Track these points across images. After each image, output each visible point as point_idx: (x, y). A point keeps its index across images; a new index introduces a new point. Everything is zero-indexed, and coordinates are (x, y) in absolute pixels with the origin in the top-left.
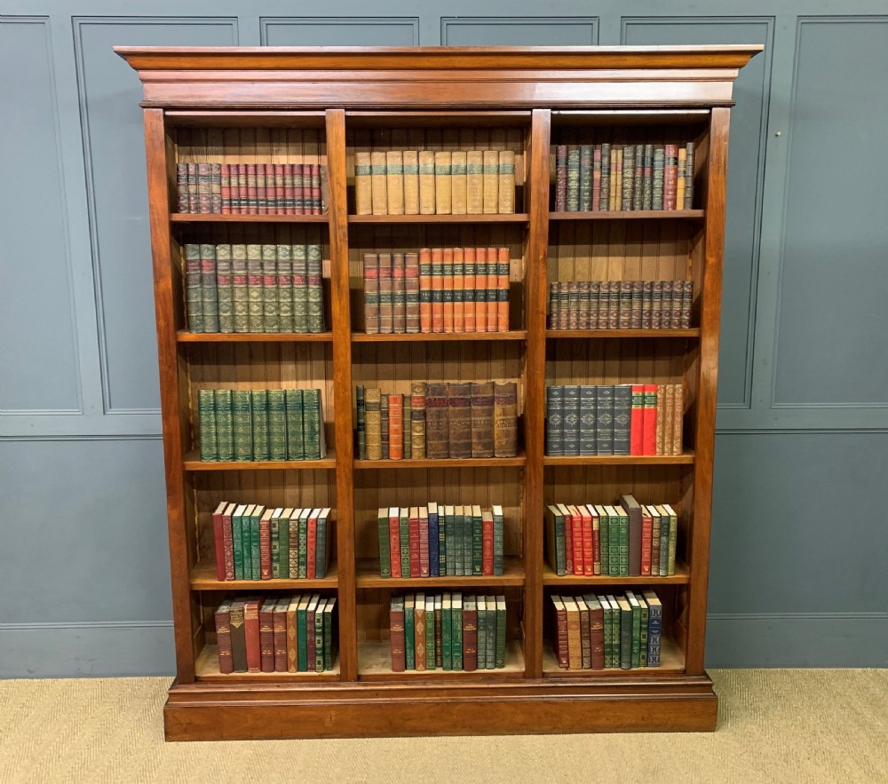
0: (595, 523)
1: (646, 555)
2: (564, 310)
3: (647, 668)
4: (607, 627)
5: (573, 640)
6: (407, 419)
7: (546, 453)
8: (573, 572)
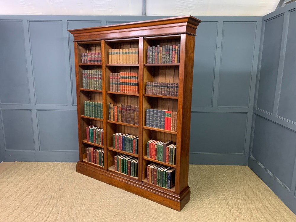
0: (156, 146)
1: (167, 158)
2: (149, 89)
3: (166, 188)
4: (158, 174)
5: (150, 175)
6: (118, 112)
7: (145, 125)
8: (151, 158)
